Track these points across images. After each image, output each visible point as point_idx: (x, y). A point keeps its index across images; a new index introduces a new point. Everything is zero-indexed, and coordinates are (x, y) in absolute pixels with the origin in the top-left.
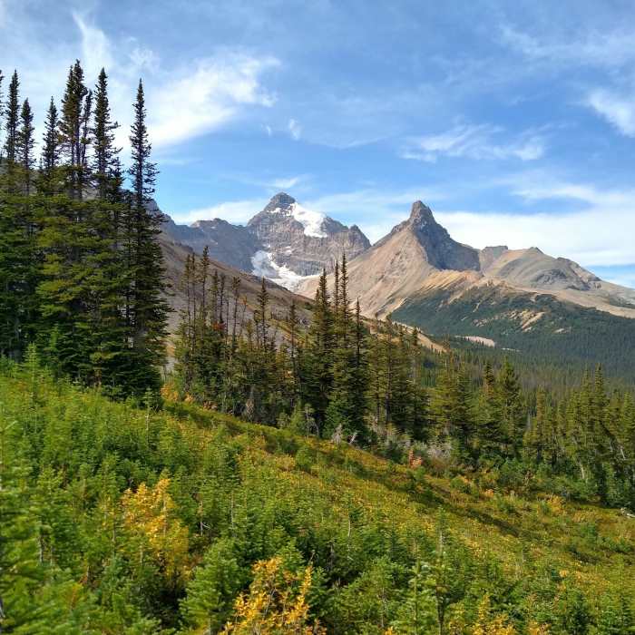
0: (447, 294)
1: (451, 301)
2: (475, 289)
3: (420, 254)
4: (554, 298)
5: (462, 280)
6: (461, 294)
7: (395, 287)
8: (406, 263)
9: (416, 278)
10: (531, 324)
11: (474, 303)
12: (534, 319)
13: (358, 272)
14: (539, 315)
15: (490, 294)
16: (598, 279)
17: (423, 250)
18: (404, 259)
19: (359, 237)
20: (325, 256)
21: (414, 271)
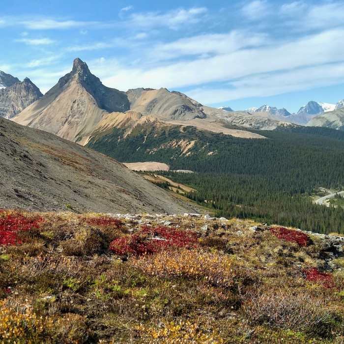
0: (121, 131)
1: (125, 136)
2: (139, 125)
3: (91, 101)
4: (195, 128)
5: (128, 120)
6: (131, 130)
7: (79, 128)
8: (83, 109)
9: (93, 120)
10: (189, 150)
11: (142, 136)
12: (190, 146)
13: (46, 117)
14: (193, 143)
15: (150, 129)
16: (200, 105)
17: (92, 97)
18: (80, 105)
19: (32, 86)
20: (7, 104)
21: (90, 115)
